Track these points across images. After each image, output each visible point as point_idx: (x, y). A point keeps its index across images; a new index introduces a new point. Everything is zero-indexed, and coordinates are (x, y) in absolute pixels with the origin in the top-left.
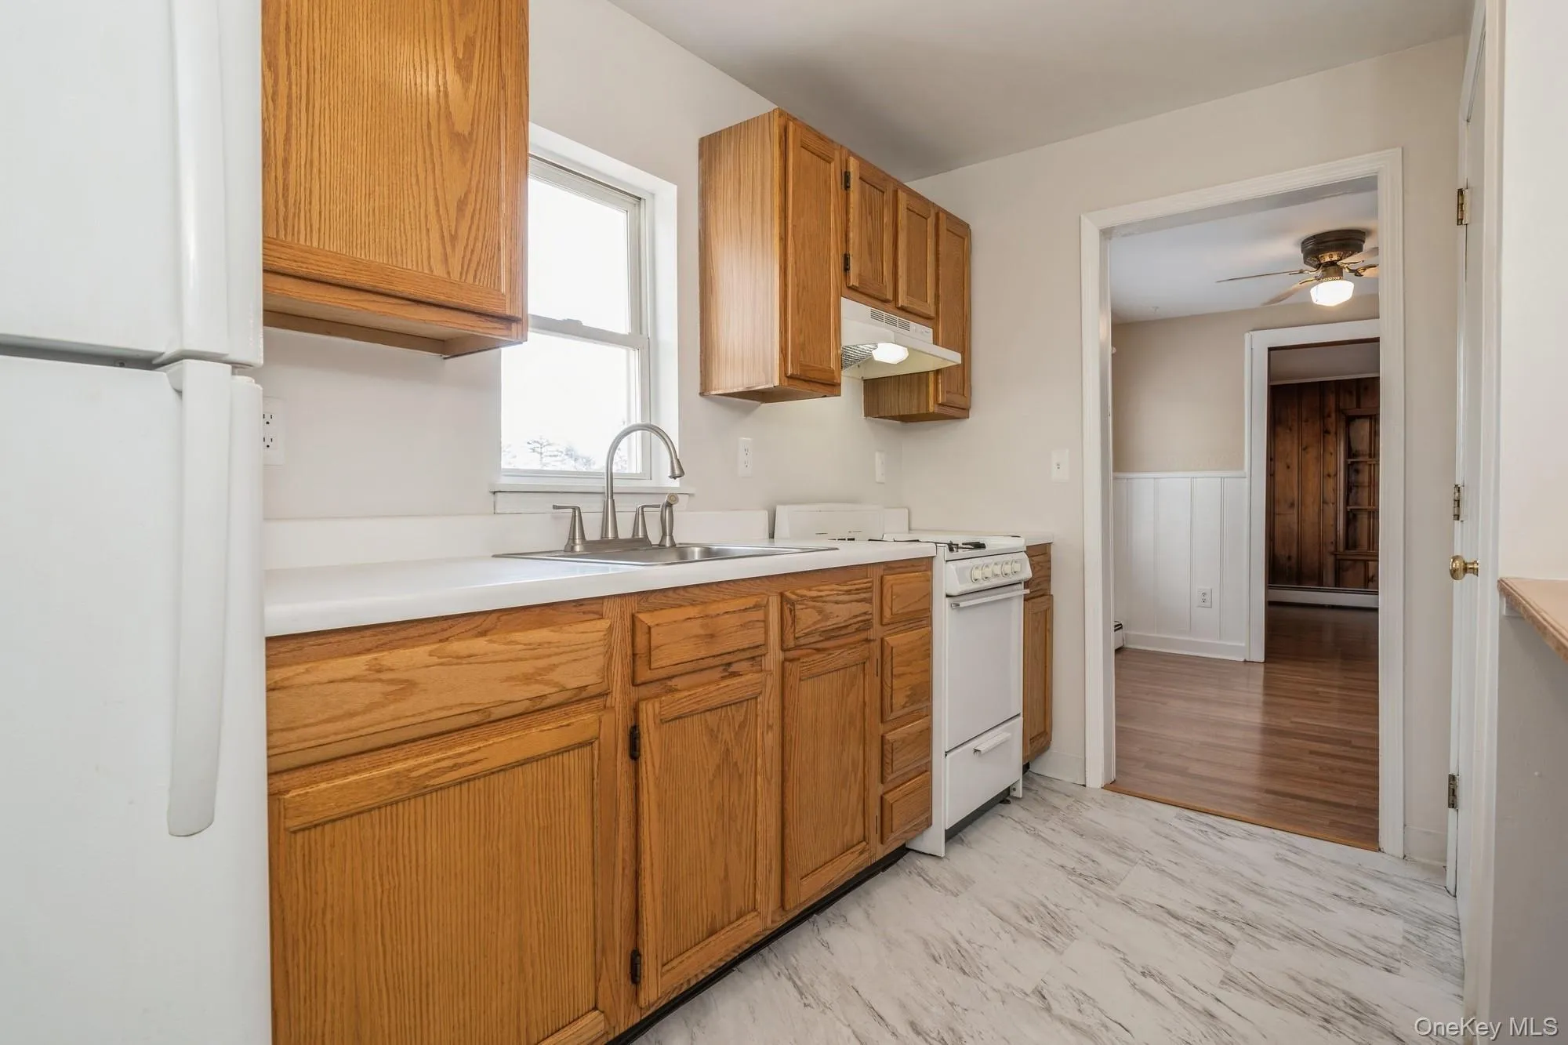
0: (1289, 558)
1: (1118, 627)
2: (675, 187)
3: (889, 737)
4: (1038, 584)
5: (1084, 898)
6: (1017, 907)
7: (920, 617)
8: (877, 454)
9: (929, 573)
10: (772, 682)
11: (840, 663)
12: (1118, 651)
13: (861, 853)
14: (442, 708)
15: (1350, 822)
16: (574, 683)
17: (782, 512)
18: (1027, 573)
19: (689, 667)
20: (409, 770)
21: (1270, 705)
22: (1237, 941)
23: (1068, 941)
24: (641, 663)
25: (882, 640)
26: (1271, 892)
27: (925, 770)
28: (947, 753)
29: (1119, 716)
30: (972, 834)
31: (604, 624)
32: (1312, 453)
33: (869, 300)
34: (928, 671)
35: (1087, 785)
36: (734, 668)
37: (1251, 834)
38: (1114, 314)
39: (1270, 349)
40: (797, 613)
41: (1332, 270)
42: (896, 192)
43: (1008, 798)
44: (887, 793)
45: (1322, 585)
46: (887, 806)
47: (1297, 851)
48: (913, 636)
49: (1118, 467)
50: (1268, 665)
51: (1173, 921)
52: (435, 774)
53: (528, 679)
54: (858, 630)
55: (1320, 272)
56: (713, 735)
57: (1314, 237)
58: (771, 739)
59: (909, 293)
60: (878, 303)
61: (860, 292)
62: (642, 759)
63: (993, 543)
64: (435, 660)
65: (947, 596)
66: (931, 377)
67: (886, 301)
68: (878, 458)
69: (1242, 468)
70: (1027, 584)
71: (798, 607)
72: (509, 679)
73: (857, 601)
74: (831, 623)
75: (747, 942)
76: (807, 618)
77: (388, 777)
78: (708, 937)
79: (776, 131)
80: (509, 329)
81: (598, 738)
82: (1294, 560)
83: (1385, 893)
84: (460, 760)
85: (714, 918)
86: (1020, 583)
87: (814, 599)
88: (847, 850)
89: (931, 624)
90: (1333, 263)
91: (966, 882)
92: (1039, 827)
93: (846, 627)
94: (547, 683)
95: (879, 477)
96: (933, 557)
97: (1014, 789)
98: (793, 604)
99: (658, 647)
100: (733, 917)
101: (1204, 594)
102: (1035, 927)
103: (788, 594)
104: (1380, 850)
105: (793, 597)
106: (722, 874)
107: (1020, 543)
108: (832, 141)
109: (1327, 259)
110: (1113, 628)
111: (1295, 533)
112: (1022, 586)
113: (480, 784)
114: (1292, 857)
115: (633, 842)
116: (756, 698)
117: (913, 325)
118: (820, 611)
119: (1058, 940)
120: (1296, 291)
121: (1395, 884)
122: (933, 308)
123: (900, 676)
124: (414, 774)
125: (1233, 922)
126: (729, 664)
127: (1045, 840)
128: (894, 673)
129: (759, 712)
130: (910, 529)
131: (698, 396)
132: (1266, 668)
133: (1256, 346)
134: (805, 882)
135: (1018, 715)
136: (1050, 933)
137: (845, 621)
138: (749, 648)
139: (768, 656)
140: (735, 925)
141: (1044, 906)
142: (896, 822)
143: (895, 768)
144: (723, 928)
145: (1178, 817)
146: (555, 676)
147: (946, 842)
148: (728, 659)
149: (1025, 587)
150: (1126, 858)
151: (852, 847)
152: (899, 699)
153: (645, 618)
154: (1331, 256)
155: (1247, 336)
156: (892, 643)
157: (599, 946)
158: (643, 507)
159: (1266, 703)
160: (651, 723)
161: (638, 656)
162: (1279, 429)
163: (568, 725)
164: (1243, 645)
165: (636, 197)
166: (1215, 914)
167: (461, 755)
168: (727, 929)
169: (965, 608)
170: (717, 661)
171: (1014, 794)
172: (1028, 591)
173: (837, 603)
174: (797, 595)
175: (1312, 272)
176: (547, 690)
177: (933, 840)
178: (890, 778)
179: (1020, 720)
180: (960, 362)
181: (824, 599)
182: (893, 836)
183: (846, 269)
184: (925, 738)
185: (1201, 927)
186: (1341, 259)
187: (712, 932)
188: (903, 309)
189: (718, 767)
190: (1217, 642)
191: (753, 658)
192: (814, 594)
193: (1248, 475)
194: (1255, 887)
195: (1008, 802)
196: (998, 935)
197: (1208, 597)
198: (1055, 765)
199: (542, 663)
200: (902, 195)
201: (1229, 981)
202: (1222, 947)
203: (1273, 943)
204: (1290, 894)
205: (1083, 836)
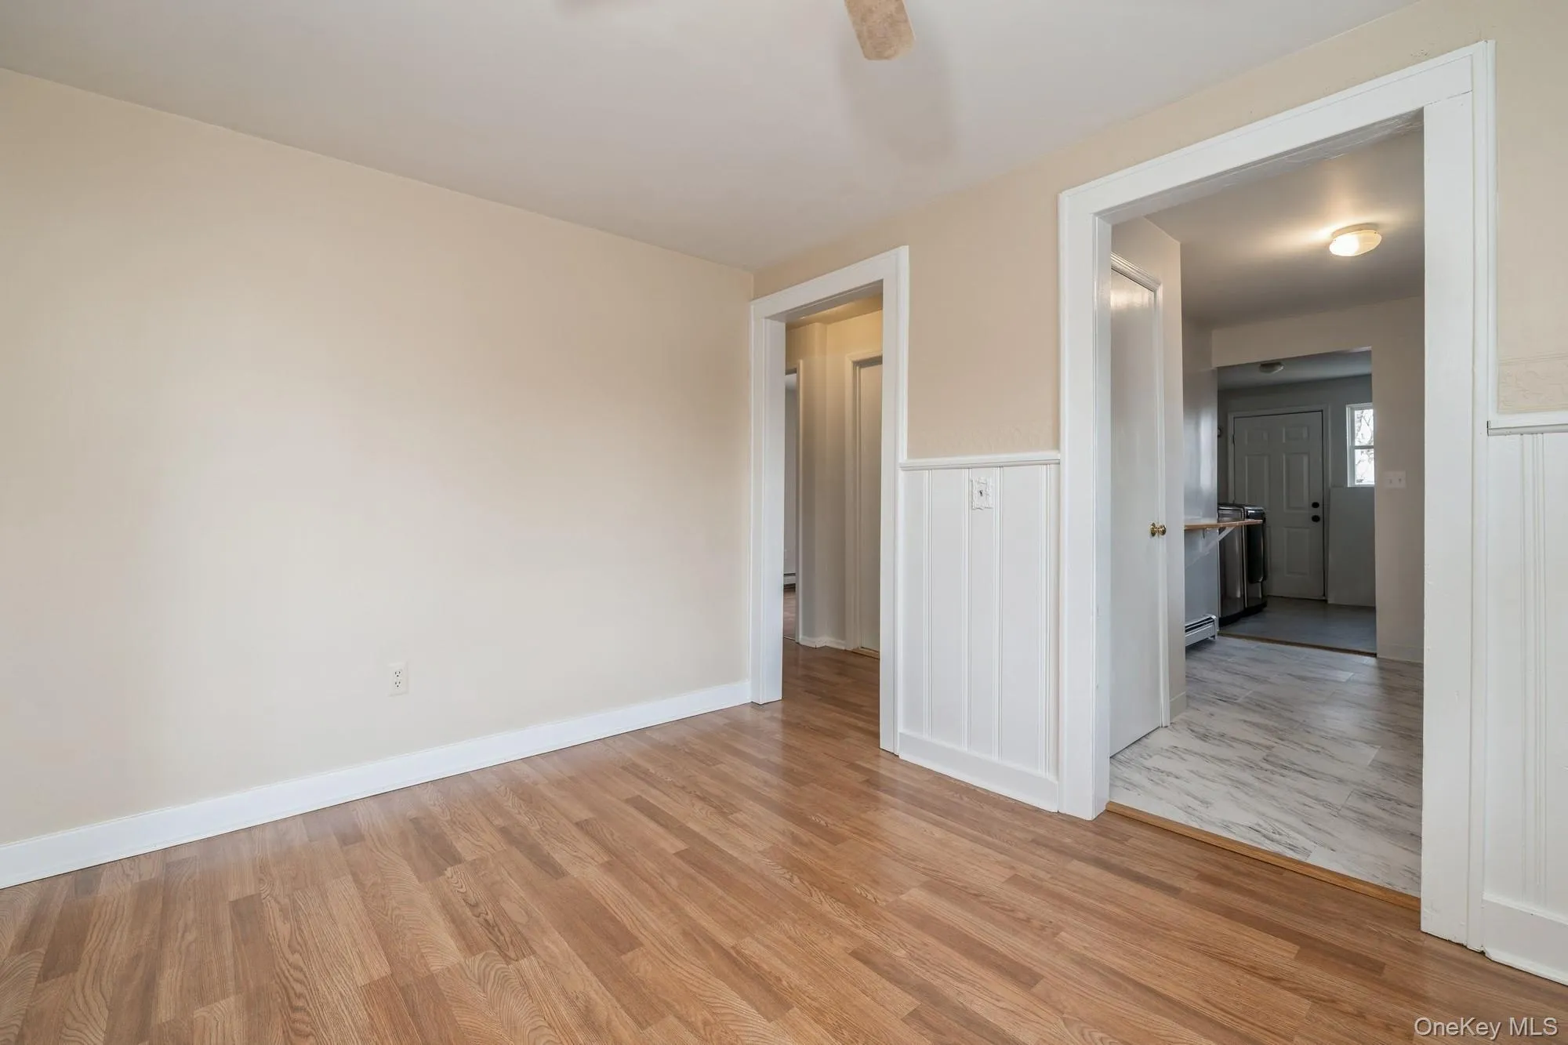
26: (1228, 782)
37: (1226, 827)
145: (1308, 853)
150: (1355, 812)
166: (1273, 772)
185: (1285, 768)
194: (1238, 785)
201: (1269, 748)
202: (1270, 759)
203: (1236, 758)
204: (1213, 781)
205: (1412, 835)
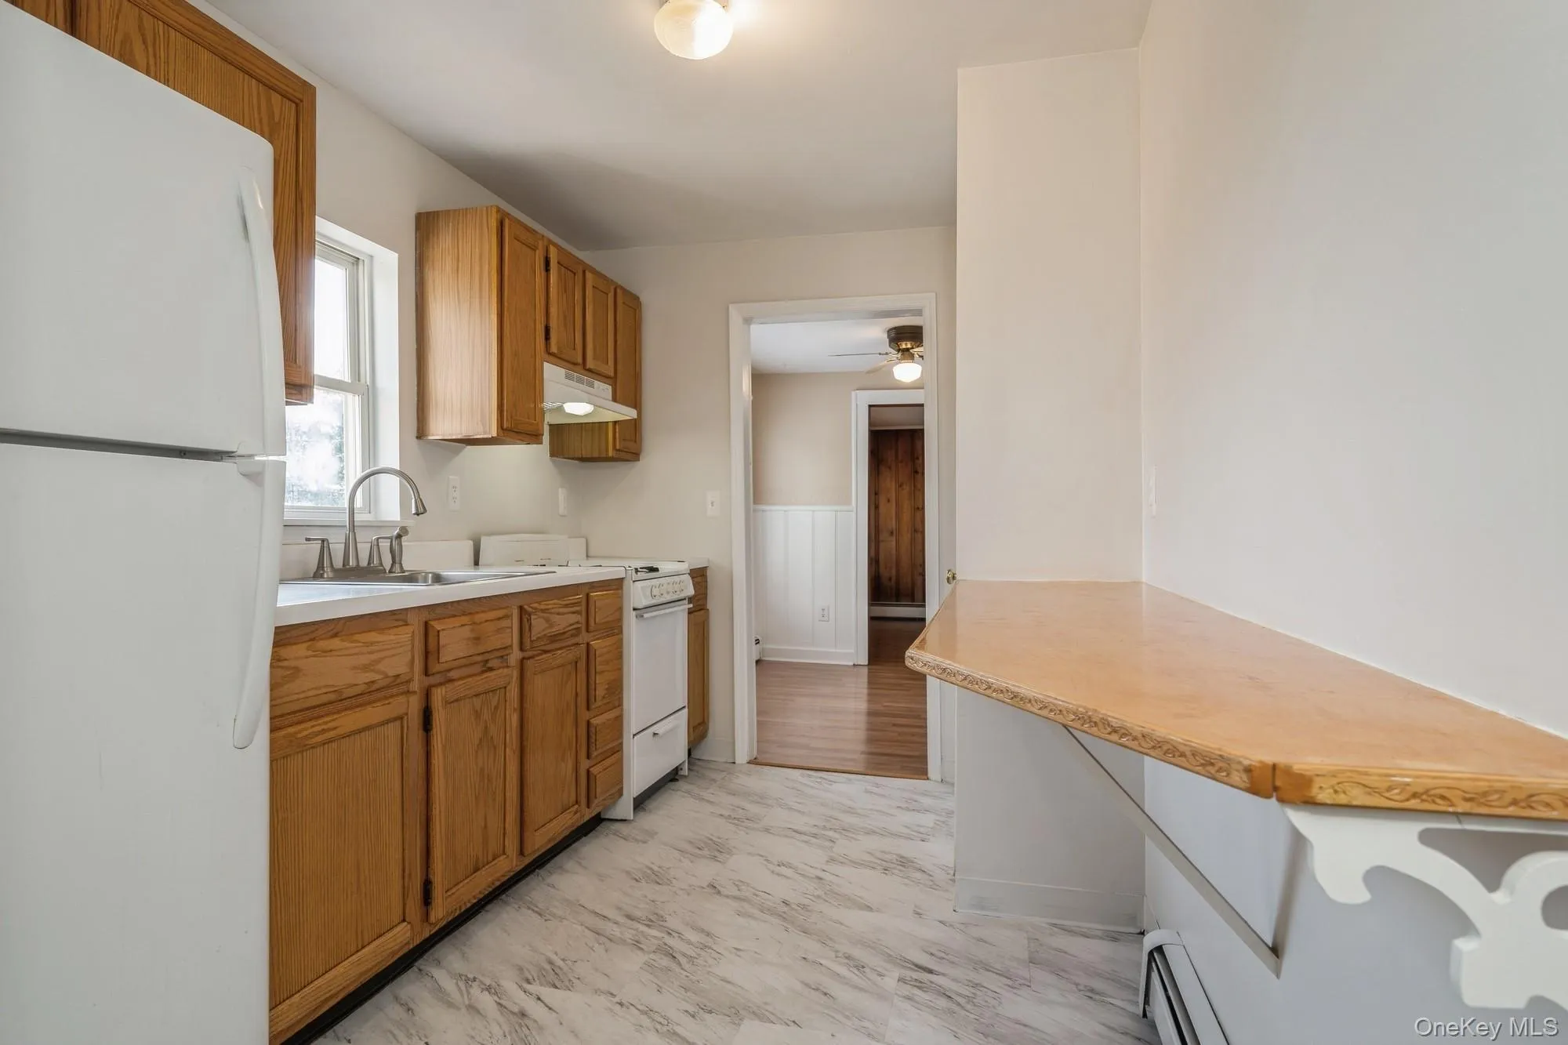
0: (890, 579)
1: (757, 642)
2: (397, 255)
3: (594, 721)
4: (698, 600)
5: (738, 832)
6: (691, 842)
7: (615, 629)
8: (560, 489)
9: (620, 591)
10: (515, 674)
11: (559, 661)
12: (758, 662)
13: (576, 813)
14: (316, 689)
15: (914, 765)
16: (391, 673)
17: (485, 542)
18: (691, 591)
19: (464, 661)
20: (296, 733)
21: (872, 697)
22: (837, 839)
23: (728, 856)
24: (432, 659)
25: (588, 644)
26: (859, 811)
27: (618, 750)
28: (634, 735)
29: (759, 713)
30: (652, 804)
31: (409, 629)
32: (906, 489)
33: (565, 364)
34: (620, 669)
35: (737, 762)
36: (490, 665)
37: (850, 780)
38: (753, 369)
39: (870, 406)
40: (532, 621)
41: (907, 354)
42: (584, 272)
43: (677, 777)
44: (592, 767)
45: (914, 602)
46: (592, 778)
47: (877, 785)
48: (609, 641)
49: (756, 502)
50: (870, 667)
51: (798, 835)
52: (311, 736)
53: (366, 668)
54: (572, 636)
55: (899, 355)
56: (478, 714)
57: (895, 328)
58: (515, 719)
59: (595, 358)
60: (571, 366)
61: (558, 358)
62: (434, 731)
63: (666, 567)
64: (310, 653)
65: (634, 609)
66: (611, 426)
67: (575, 364)
68: (562, 494)
69: (849, 503)
70: (691, 600)
71: (533, 617)
72: (355, 668)
73: (574, 613)
74: (554, 630)
75: (498, 880)
76: (538, 625)
77: (284, 737)
78: (475, 872)
79: (494, 224)
80: (301, 394)
81: (407, 714)
82: (894, 579)
83: (927, 801)
84: (325, 727)
85: (478, 859)
86: (685, 599)
87: (543, 611)
88: (565, 810)
89: (621, 632)
90: (908, 350)
91: (652, 834)
92: (701, 793)
93: (564, 633)
94: (378, 672)
95: (562, 510)
96: (623, 578)
97: (681, 769)
98: (530, 615)
99: (443, 646)
100: (490, 858)
101: (823, 610)
102: (706, 852)
103: (526, 607)
104: (928, 779)
105: (530, 610)
106: (483, 825)
107: (684, 567)
108: (536, 232)
109: (904, 346)
110: (754, 643)
111: (894, 557)
112: (686, 602)
113: (334, 745)
114: (875, 790)
115: (426, 796)
116: (505, 687)
117: (597, 383)
118: (547, 620)
119: (721, 857)
120: (884, 366)
121: (935, 796)
122: (612, 370)
123: (602, 672)
124: (299, 736)
125: (835, 831)
126: (487, 661)
127: (708, 801)
128: (597, 670)
129: (508, 699)
130: (587, 556)
131: (415, 440)
132: (869, 669)
133: (860, 403)
134: (537, 834)
135: (684, 707)
136: (717, 854)
137: (564, 628)
138: (501, 649)
139: (511, 655)
140: (491, 865)
141: (711, 840)
142: (598, 790)
143: (598, 746)
144: (484, 866)
145: (802, 775)
146: (381, 667)
147: (635, 809)
148: (487, 656)
149: (690, 602)
150: (766, 804)
151: (569, 809)
152: (600, 692)
153: (437, 625)
154: (906, 344)
155: (853, 393)
156: (596, 647)
157: (407, 872)
158: (378, 539)
159: (869, 695)
160: (440, 704)
161: (429, 652)
162: (883, 468)
163: (389, 704)
164: (852, 651)
165: (354, 257)
166: (825, 827)
167: (326, 723)
168: (487, 867)
169: (647, 618)
170: (479, 658)
171: (681, 773)
172: (691, 606)
173: (558, 614)
174: (532, 608)
175: (894, 355)
176: (377, 677)
177: (624, 808)
178: (595, 754)
179: (686, 711)
180: (636, 417)
181: (550, 611)
182: (596, 801)
183: (547, 337)
184: (618, 724)
185: (815, 836)
186: (913, 348)
187: (476, 870)
188: (590, 370)
189: (481, 740)
190: (834, 650)
191: (502, 657)
192: (543, 607)
193: (855, 510)
194: (850, 809)
195: (677, 780)
196: (680, 861)
197: (826, 613)
198: (711, 750)
199: (374, 657)
200: (589, 275)
201: (832, 860)
202: (828, 844)
203: (859, 837)
204: (871, 810)
205: (734, 795)
